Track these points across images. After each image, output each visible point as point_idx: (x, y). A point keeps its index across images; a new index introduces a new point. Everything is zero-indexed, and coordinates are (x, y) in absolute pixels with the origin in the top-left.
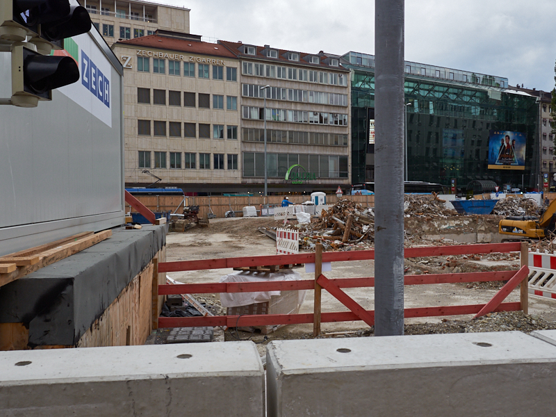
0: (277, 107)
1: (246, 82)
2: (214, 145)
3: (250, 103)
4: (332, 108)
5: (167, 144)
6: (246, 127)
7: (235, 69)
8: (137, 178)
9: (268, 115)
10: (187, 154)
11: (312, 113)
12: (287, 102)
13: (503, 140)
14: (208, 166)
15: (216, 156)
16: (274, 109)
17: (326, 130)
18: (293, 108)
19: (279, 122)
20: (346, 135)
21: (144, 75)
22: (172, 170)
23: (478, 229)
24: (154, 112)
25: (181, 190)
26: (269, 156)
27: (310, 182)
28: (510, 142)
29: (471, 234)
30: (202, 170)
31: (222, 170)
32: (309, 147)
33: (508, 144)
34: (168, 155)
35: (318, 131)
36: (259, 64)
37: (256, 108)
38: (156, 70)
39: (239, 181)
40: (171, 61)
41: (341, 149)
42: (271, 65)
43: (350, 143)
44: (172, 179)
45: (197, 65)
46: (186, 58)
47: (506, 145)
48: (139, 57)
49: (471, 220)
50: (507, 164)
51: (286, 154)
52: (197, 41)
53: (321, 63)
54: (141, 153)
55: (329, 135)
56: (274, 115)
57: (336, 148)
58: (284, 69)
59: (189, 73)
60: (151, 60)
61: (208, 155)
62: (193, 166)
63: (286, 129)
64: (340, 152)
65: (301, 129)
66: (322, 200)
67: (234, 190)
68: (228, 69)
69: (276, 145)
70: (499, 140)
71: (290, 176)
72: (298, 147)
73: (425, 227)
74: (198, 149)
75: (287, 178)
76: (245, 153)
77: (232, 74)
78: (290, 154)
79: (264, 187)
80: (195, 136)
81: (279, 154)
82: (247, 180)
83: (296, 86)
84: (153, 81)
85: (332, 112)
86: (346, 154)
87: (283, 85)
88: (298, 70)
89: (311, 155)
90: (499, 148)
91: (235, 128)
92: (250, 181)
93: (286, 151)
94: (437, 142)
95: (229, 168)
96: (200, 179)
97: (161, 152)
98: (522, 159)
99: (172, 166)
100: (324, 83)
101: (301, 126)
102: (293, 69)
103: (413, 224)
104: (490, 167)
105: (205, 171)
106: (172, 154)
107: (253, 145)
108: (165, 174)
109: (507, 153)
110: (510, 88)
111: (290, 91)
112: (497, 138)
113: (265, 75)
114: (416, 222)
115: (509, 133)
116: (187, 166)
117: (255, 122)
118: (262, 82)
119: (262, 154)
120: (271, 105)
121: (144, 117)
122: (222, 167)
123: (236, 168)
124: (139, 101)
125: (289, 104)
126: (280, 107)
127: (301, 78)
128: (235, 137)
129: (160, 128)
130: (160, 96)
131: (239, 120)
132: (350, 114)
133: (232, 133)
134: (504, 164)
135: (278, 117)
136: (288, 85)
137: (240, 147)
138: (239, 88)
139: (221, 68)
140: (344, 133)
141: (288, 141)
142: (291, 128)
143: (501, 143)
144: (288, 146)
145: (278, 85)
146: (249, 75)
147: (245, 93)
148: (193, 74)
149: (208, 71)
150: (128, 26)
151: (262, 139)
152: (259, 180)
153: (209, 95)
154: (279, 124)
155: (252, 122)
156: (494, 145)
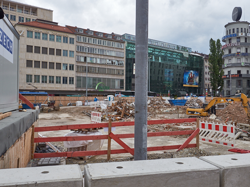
0: (92, 57)
1: (78, 45)
2: (63, 73)
3: (80, 54)
4: (117, 58)
5: (40, 72)
6: (78, 65)
7: (73, 39)
8: (25, 87)
9: (88, 60)
10: (50, 77)
11: (108, 60)
12: (97, 54)
14: (60, 82)
15: (63, 78)
16: (91, 57)
17: (114, 67)
18: (100, 57)
19: (93, 63)
20: (123, 70)
21: (30, 39)
22: (43, 84)
23: (179, 112)
24: (34, 57)
25: (47, 93)
26: (88, 78)
27: (107, 90)
28: (192, 75)
29: (176, 114)
30: (57, 84)
31: (66, 84)
32: (107, 75)
33: (191, 76)
34: (41, 77)
35: (111, 68)
36: (85, 37)
37: (83, 56)
38: (36, 37)
39: (74, 89)
40: (43, 34)
41: (121, 76)
42: (90, 38)
43: (125, 74)
44: (42, 88)
45: (55, 36)
46: (50, 32)
47: (190, 76)
48: (28, 31)
49: (176, 108)
50: (191, 85)
51: (96, 78)
52: (56, 25)
53: (112, 38)
54: (28, 75)
55: (116, 70)
56: (91, 60)
57: (119, 76)
58: (96, 40)
59: (52, 39)
60: (34, 33)
61: (60, 77)
62: (53, 82)
63: (96, 66)
64: (120, 78)
65: (103, 67)
66: (112, 99)
67: (72, 93)
68: (70, 38)
69: (91, 74)
71: (98, 87)
72: (101, 74)
73: (157, 111)
74: (55, 74)
75: (96, 88)
76: (77, 77)
77: (72, 41)
78: (98, 78)
79: (86, 92)
80: (54, 68)
81: (93, 78)
83: (101, 48)
84: (34, 42)
85: (117, 60)
86: (123, 78)
87: (95, 47)
88: (102, 41)
89: (107, 78)
90: (188, 78)
91: (73, 66)
92: (79, 90)
93: (96, 77)
94: (162, 74)
95: (70, 83)
96: (56, 88)
97: (38, 75)
98: (197, 82)
99: (43, 82)
100: (113, 47)
101: (103, 65)
102: (100, 40)
104: (184, 85)
105: (59, 84)
106: (43, 76)
107: (81, 73)
108: (39, 86)
109: (191, 79)
110: (192, 52)
111: (99, 50)
112: (187, 73)
113: (87, 42)
114: (153, 109)
115: (192, 71)
116: (50, 82)
117: (82, 63)
118: (86, 45)
119: (85, 78)
120: (90, 55)
121: (30, 59)
122: (66, 83)
123: (73, 83)
124: (28, 51)
125: (98, 56)
126: (94, 57)
127: (103, 44)
129: (37, 64)
130: (37, 50)
131: (75, 62)
132: (125, 61)
133: (72, 67)
134: (190, 84)
135: (93, 61)
136: (97, 47)
137: (75, 74)
138: (75, 47)
139: (67, 38)
140: (122, 69)
141: (97, 72)
142: (98, 66)
143: (188, 75)
144: (97, 74)
145: (93, 47)
146: (80, 41)
147: (78, 49)
148: (54, 40)
149: (61, 39)
150: (23, 16)
151: (85, 70)
152: (84, 89)
153: (61, 50)
154: (93, 64)
155: (81, 63)
156: (186, 76)
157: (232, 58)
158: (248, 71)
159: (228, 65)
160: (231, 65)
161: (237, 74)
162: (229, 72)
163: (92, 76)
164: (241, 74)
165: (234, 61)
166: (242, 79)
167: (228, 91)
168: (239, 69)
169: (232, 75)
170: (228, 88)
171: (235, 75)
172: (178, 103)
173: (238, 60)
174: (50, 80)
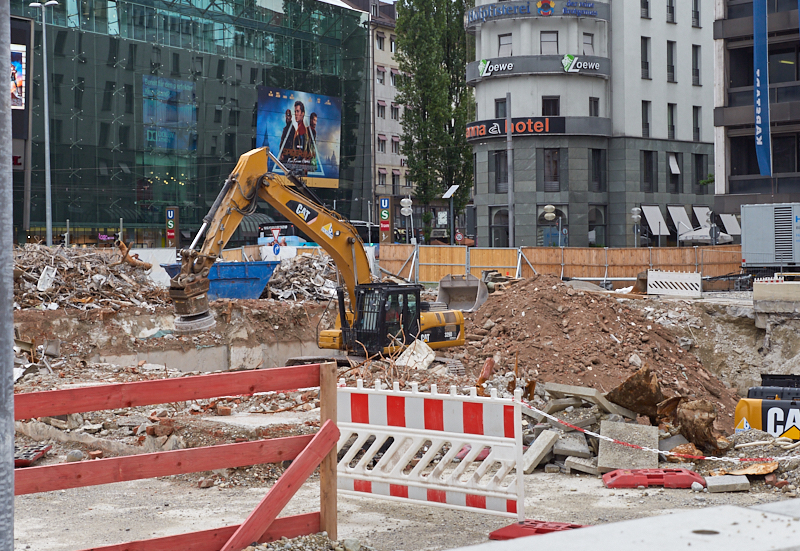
13: (289, 113)
23: (232, 336)
28: (306, 120)
29: (216, 351)
33: (301, 123)
49: (215, 314)
50: (299, 174)
70: (278, 111)
73: (99, 336)
90: (279, 133)
94: (129, 111)
98: (331, 162)
103: (67, 329)
109: (298, 144)
112: (276, 106)
114: (75, 321)
115: (302, 97)
143: (284, 119)
156: (269, 124)
157: (516, 24)
158: (594, 102)
159: (495, 68)
160: (510, 66)
161: (539, 114)
162: (501, 104)
164: (561, 115)
165: (525, 42)
166: (565, 144)
167: (494, 212)
168: (552, 88)
169: (515, 121)
170: (497, 192)
171: (530, 123)
172: (221, 285)
173: (546, 37)
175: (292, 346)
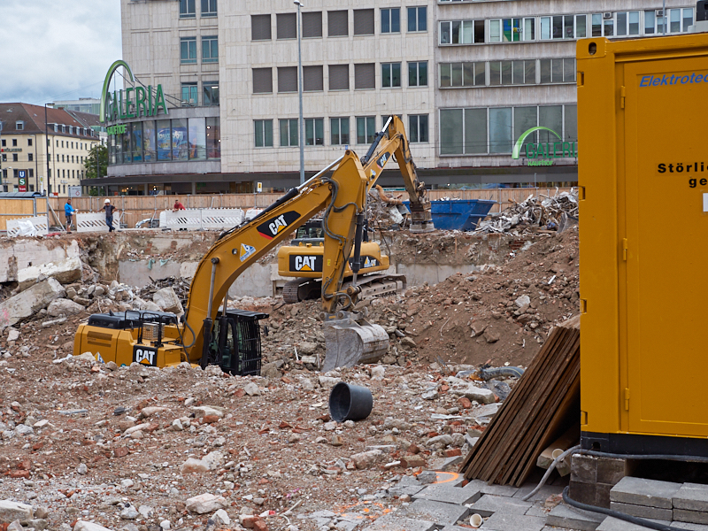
0: (514, 14)
2: (382, 100)
3: (454, 14)
6: (448, 60)
8: (251, 164)
9: (494, 32)
10: (334, 120)
11: (600, 16)
14: (373, 139)
16: (506, 22)
18: (552, 12)
19: (518, 44)
22: (310, 148)
24: (278, 53)
26: (495, 112)
30: (361, 148)
34: (302, 124)
39: (434, 164)
51: (534, 106)
54: (257, 122)
56: (506, 33)
61: (372, 118)
62: (346, 140)
63: (535, 56)
69: (511, 91)
72: (563, 89)
74: (353, 109)
75: (515, 154)
76: (446, 112)
80: (347, 87)
82: (450, 161)
84: (275, 1)
85: (653, 6)
91: (424, 66)
92: (455, 163)
93: (535, 101)
95: (413, 139)
97: (290, 120)
99: (309, 141)
101: (571, 45)
106: (309, 121)
107: (463, 94)
116: (335, 140)
117: (466, 50)
119: (481, 110)
120: (501, 12)
121: (262, 63)
123: (425, 139)
124: (256, 36)
125: (541, 5)
126: (521, 14)
128: (424, 82)
129: (288, 78)
130: (287, 25)
131: (432, 49)
133: (419, 74)
135: (517, 35)
137: (432, 100)
141: (538, 80)
142: (546, 53)
144: (539, 90)
151: (481, 79)
152: (475, 160)
153: (373, 10)
154: (519, 47)
155: (460, 50)
163: (512, 103)
174: (335, 133)
175: (429, 267)
